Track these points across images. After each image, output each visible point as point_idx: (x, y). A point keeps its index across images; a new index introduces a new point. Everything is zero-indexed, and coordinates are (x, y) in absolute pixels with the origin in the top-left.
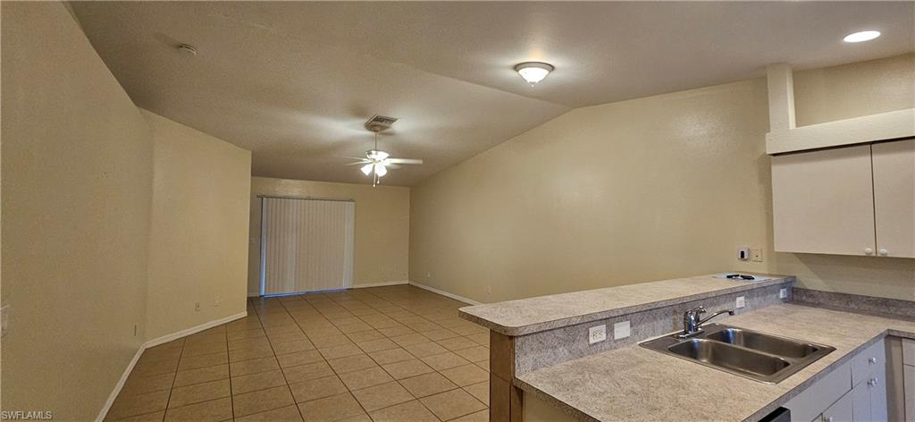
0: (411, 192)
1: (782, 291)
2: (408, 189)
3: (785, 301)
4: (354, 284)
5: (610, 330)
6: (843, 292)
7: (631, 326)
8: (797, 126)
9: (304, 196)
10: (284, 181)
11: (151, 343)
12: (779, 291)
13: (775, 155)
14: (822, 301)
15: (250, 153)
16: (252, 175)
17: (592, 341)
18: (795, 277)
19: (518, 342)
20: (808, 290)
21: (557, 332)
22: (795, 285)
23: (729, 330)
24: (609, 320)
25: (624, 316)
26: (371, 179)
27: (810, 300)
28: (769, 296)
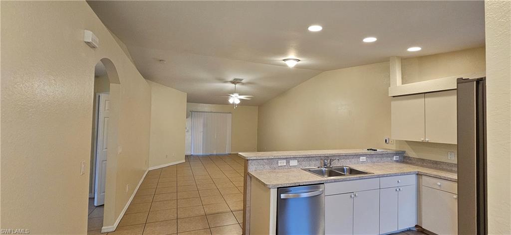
0: (259, 108)
1: (395, 157)
2: (257, 107)
3: (397, 161)
4: (231, 152)
5: (288, 162)
6: (421, 158)
7: (298, 162)
8: (402, 84)
9: (209, 111)
10: (201, 104)
11: (150, 169)
12: (393, 157)
13: (394, 97)
14: (414, 162)
15: (186, 94)
16: (187, 102)
17: (279, 165)
18: (405, 151)
19: (250, 162)
20: (409, 157)
21: (264, 160)
22: (405, 155)
23: (345, 168)
24: (288, 159)
25: (295, 158)
26: (233, 104)
27: (410, 162)
28: (385, 158)
